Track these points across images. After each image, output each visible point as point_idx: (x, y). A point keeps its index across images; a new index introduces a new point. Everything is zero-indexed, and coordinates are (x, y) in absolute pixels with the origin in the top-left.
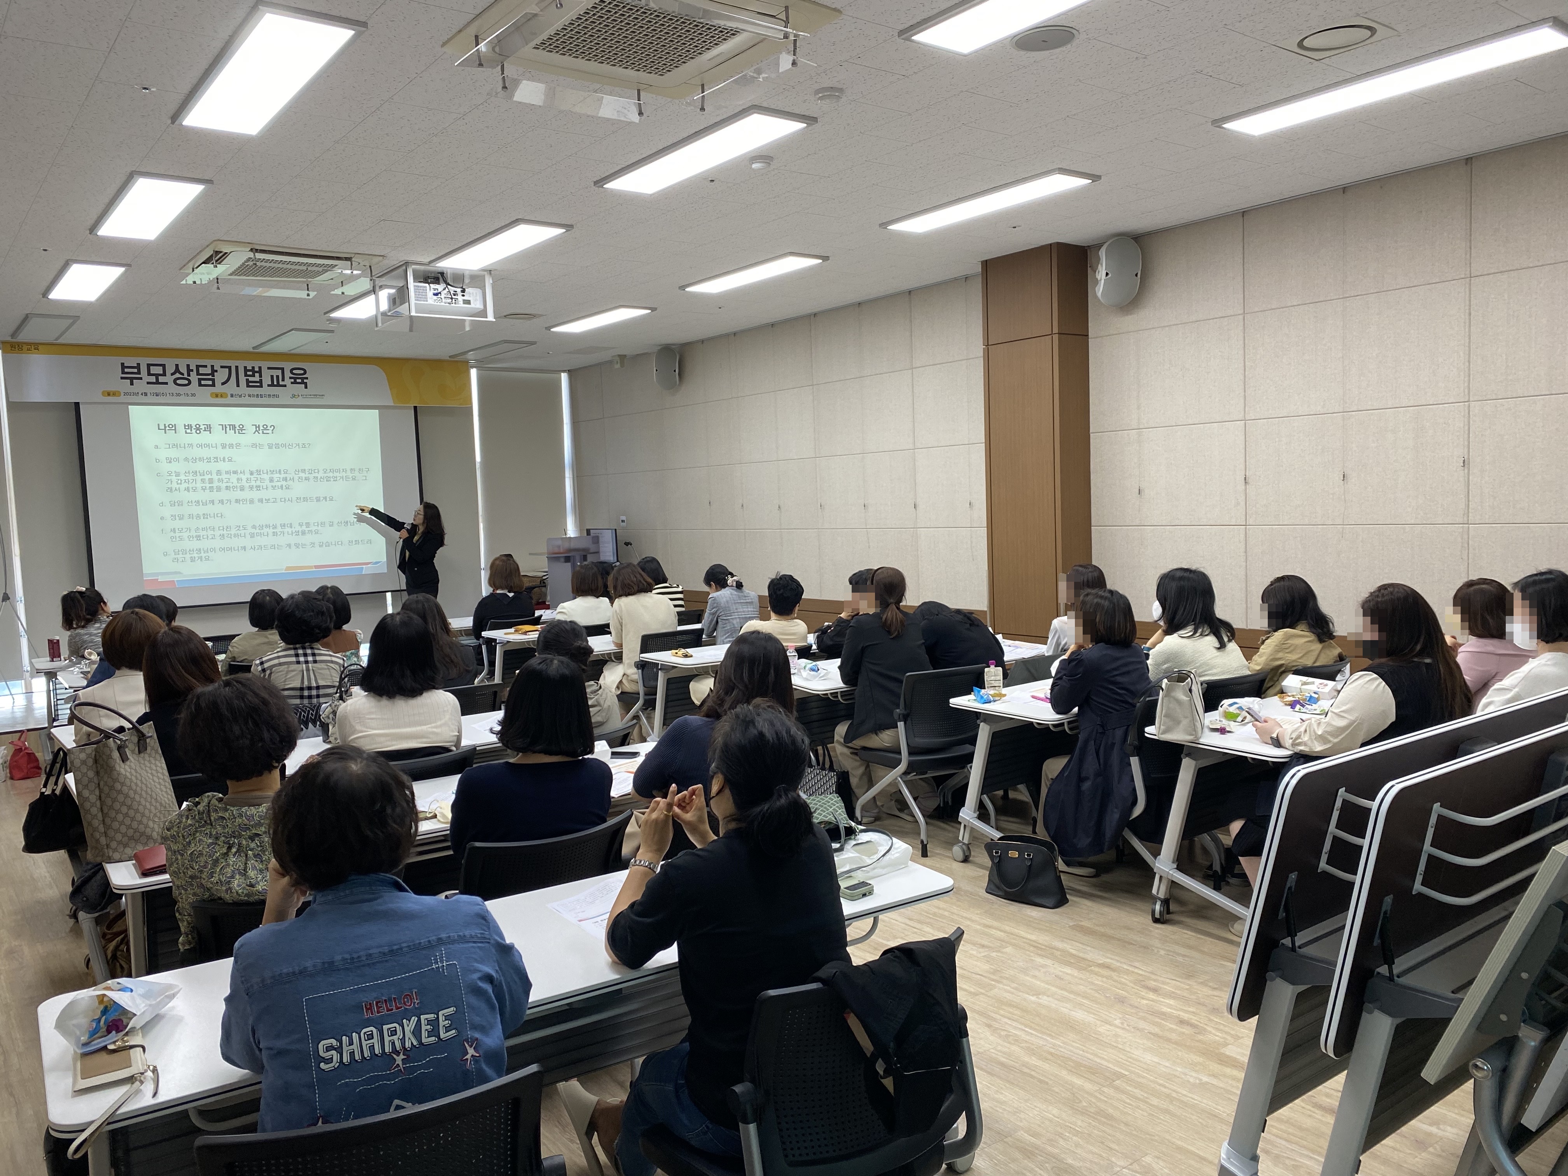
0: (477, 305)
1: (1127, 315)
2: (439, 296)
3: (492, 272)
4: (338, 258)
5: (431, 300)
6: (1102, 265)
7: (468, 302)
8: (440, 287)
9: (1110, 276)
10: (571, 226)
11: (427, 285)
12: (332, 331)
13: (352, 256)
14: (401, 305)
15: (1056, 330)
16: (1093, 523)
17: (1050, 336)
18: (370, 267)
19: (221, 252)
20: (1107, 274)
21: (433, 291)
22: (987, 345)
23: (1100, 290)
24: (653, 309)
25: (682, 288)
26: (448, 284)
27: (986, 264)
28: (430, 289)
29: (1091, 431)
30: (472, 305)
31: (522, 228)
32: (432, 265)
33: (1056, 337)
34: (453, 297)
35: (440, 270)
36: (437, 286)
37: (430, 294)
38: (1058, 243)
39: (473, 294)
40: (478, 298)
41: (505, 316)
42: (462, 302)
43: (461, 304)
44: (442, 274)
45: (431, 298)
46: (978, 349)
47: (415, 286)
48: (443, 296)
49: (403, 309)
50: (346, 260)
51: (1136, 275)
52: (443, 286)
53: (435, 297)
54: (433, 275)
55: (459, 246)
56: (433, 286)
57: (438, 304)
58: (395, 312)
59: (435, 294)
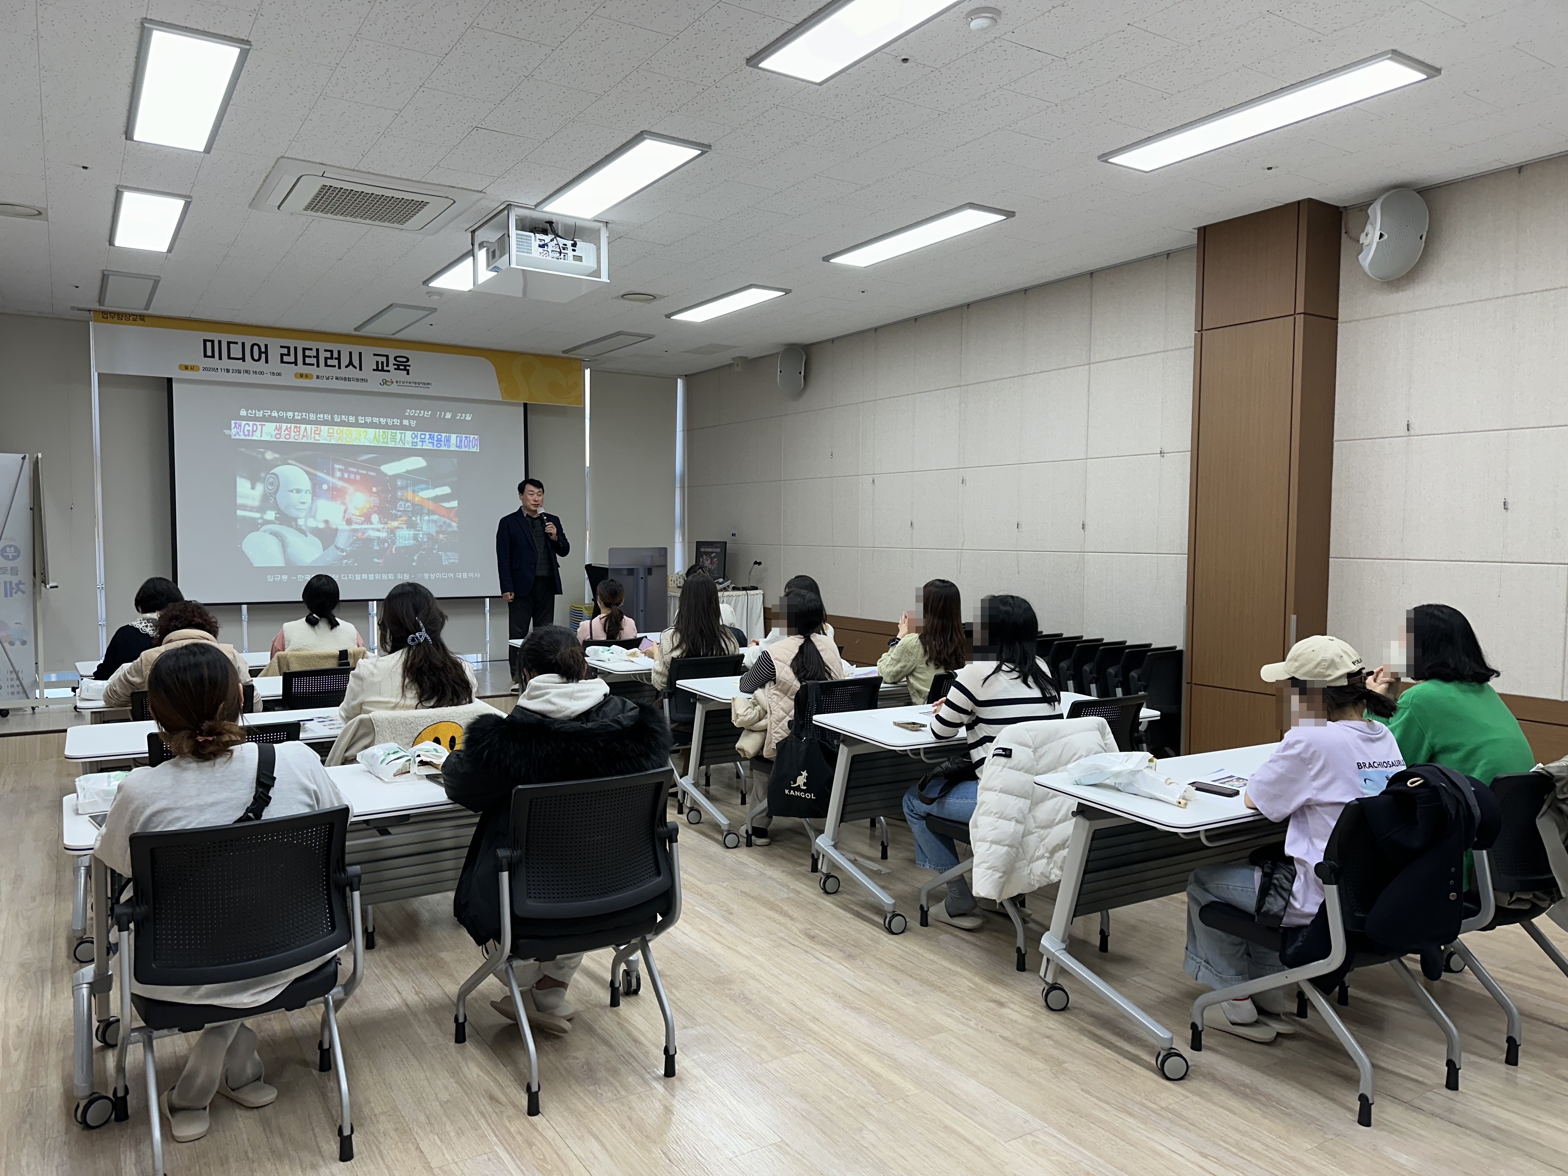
1: (1397, 292)
2: (546, 248)
6: (1373, 226)
8: (547, 238)
9: (1386, 237)
10: (709, 146)
12: (435, 308)
14: (501, 257)
15: (1300, 309)
16: (1332, 553)
17: (1292, 317)
20: (1381, 236)
21: (538, 242)
22: (1201, 330)
23: (1366, 259)
25: (827, 257)
27: (1204, 232)
28: (535, 239)
29: (1335, 438)
30: (584, 262)
31: (647, 146)
33: (1300, 319)
38: (1310, 200)
41: (623, 296)
43: (570, 260)
44: (551, 223)
46: (1186, 335)
49: (502, 262)
51: (1421, 238)
53: (541, 250)
54: (541, 226)
55: (571, 178)
56: (539, 236)
57: (544, 257)
58: (495, 267)
59: (540, 246)
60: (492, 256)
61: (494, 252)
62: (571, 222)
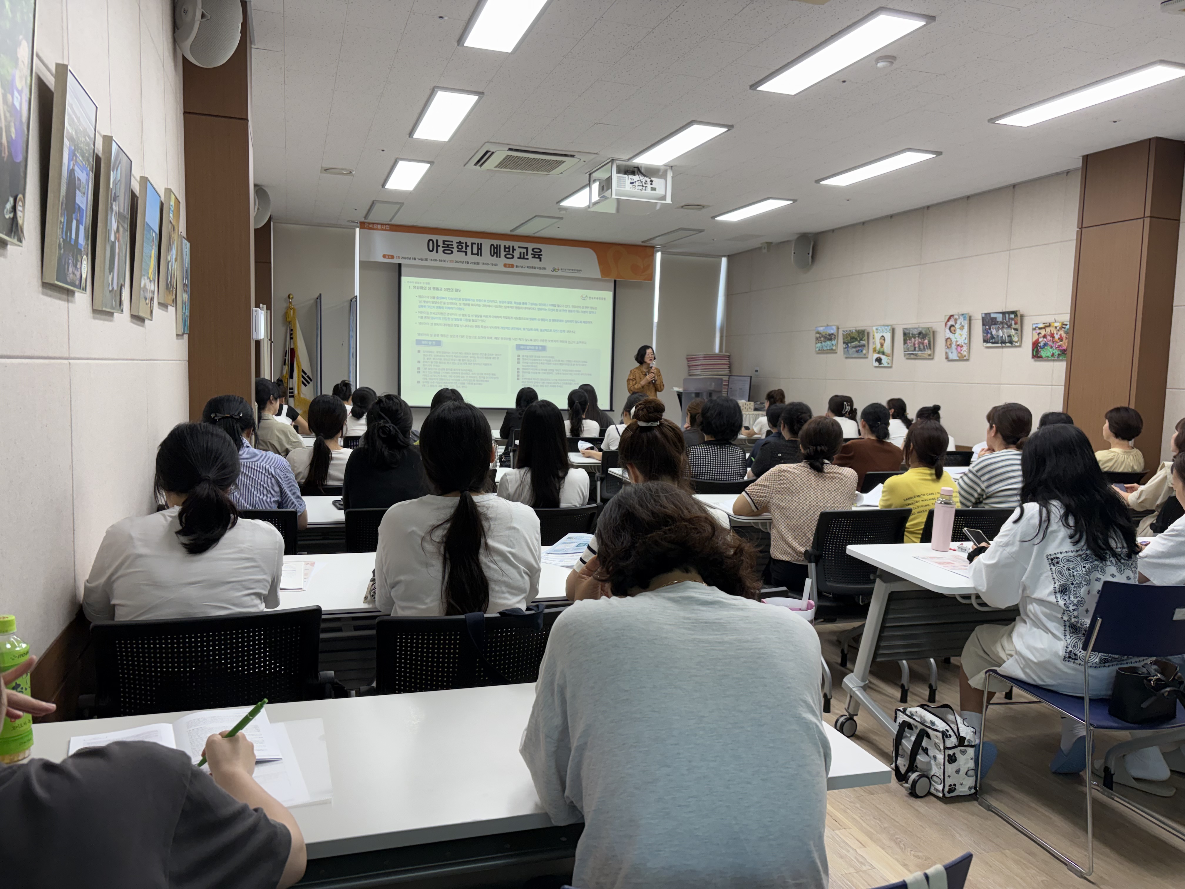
0: (660, 191)
3: (673, 168)
4: (566, 155)
7: (654, 189)
10: (731, 126)
11: (626, 176)
12: (562, 219)
13: (575, 153)
15: (1148, 213)
16: (1168, 386)
17: (1142, 220)
19: (490, 151)
22: (1081, 227)
24: (794, 201)
25: (818, 181)
26: (641, 176)
27: (1086, 159)
29: (1175, 304)
30: (657, 192)
31: (695, 128)
32: (631, 160)
33: (1147, 220)
34: (643, 185)
35: (637, 165)
36: (633, 177)
37: (627, 183)
38: (1157, 138)
39: (658, 182)
40: (661, 186)
41: (682, 207)
42: (650, 189)
44: (638, 168)
45: (628, 186)
46: (1072, 231)
47: (617, 177)
48: (636, 185)
49: (607, 194)
50: (570, 157)
52: (638, 177)
54: (632, 170)
55: (649, 145)
56: (630, 177)
57: (633, 190)
58: (603, 195)
59: (631, 183)
60: (601, 189)
61: (603, 187)
62: (651, 167)
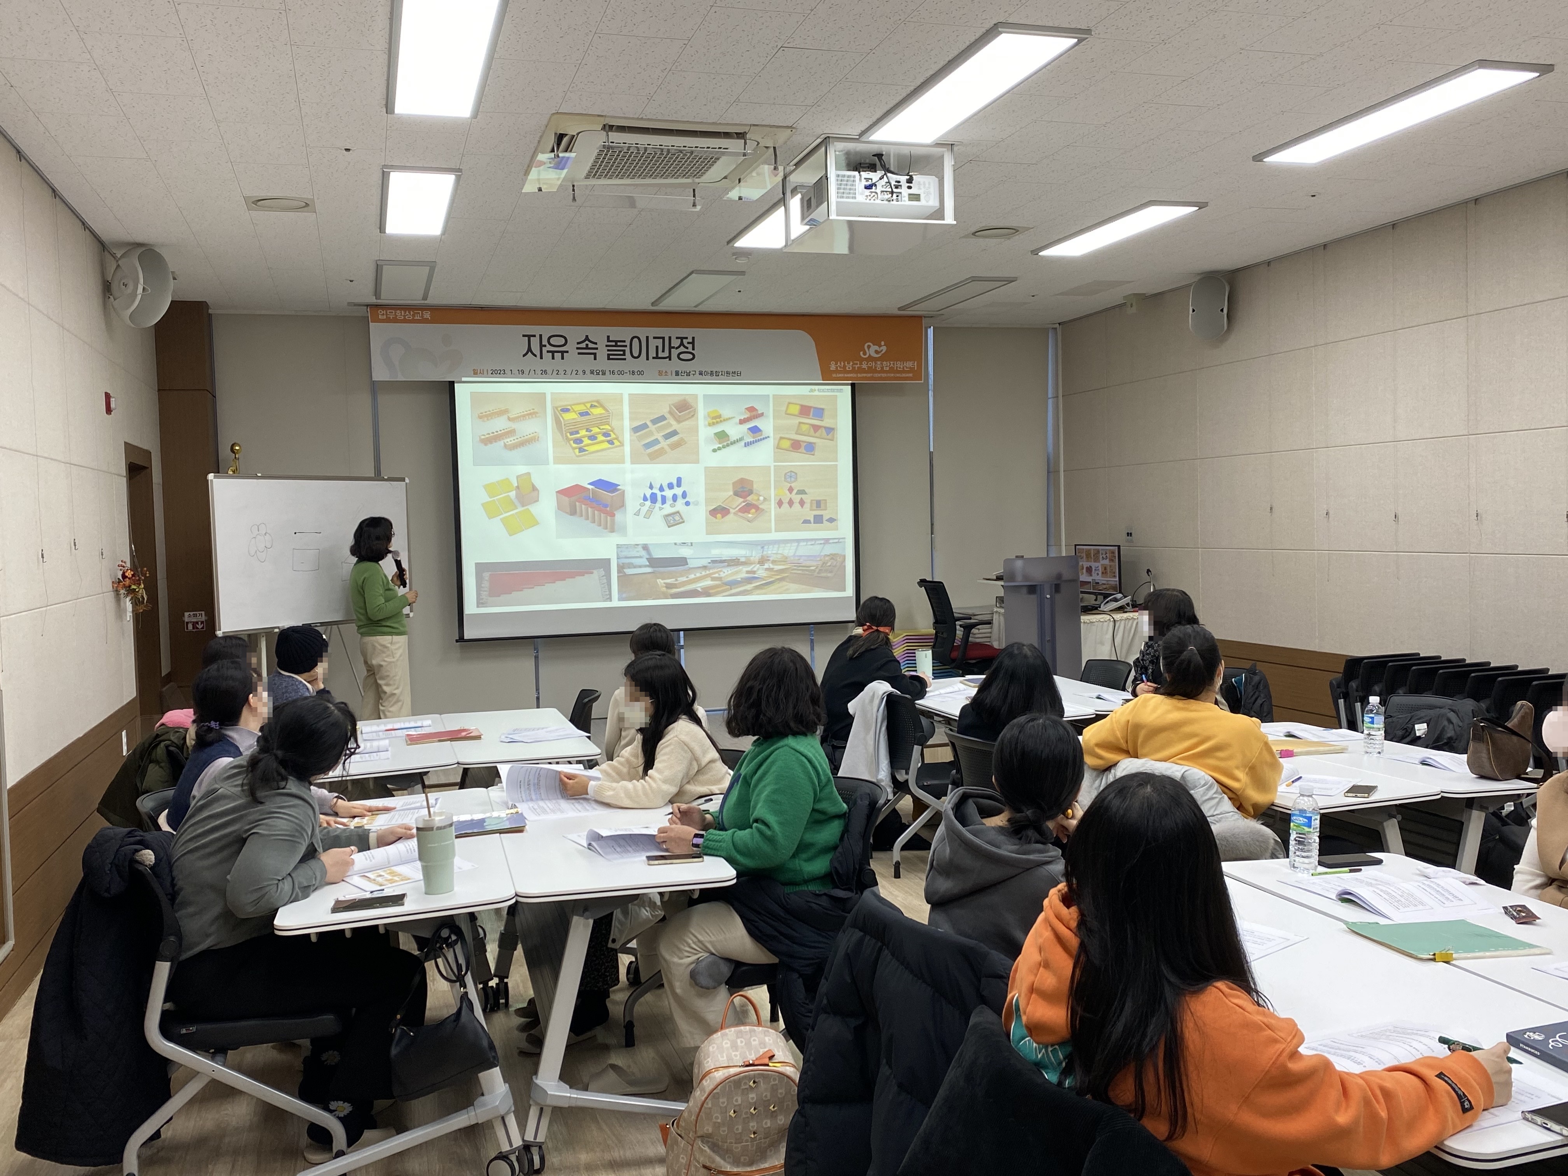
0: (929, 201)
2: (874, 189)
3: (955, 148)
4: (727, 135)
5: (862, 196)
7: (915, 197)
8: (875, 176)
10: (1088, 31)
11: (856, 173)
12: (743, 273)
13: (746, 129)
14: (817, 206)
18: (774, 148)
19: (566, 135)
21: (864, 183)
24: (1201, 206)
25: (1258, 158)
26: (888, 171)
28: (861, 179)
30: (923, 202)
31: (1005, 41)
32: (864, 139)
34: (893, 191)
35: (875, 148)
36: (871, 175)
37: (860, 185)
39: (924, 183)
40: (932, 190)
41: (974, 234)
42: (907, 198)
43: (905, 201)
44: (879, 156)
45: (862, 194)
47: (838, 176)
48: (878, 191)
49: (819, 213)
50: (738, 138)
52: (880, 173)
53: (867, 192)
54: (867, 161)
55: (904, 95)
56: (865, 175)
57: (872, 201)
58: (811, 220)
59: (867, 187)
60: (808, 206)
61: (809, 201)
62: (906, 151)
